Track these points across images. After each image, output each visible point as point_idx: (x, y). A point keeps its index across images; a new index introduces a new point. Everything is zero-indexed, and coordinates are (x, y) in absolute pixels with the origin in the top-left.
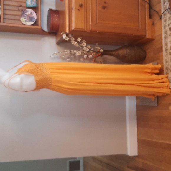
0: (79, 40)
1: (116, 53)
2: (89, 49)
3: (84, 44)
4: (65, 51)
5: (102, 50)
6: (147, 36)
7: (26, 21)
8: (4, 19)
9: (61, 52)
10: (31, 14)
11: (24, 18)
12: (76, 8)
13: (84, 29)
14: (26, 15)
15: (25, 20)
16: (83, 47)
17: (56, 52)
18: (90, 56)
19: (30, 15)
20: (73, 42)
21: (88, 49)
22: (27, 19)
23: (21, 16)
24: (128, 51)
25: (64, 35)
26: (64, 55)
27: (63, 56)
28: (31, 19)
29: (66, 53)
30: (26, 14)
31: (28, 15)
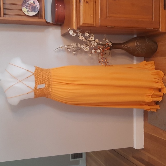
0: (87, 34)
1: (126, 46)
2: (97, 43)
3: (92, 38)
4: (71, 44)
5: (110, 44)
6: (161, 30)
7: (28, 11)
8: (4, 9)
9: (67, 46)
10: (34, 2)
11: (26, 8)
12: (84, 1)
13: (93, 24)
14: (28, 4)
15: (28, 9)
16: (90, 41)
17: (61, 46)
18: (98, 51)
19: (32, 5)
20: (80, 38)
21: (95, 43)
22: (30, 9)
23: (22, 5)
24: (139, 44)
25: (71, 31)
26: (70, 49)
27: (68, 50)
28: (33, 9)
29: (72, 46)
30: (28, 2)
31: (30, 5)
